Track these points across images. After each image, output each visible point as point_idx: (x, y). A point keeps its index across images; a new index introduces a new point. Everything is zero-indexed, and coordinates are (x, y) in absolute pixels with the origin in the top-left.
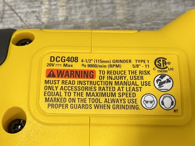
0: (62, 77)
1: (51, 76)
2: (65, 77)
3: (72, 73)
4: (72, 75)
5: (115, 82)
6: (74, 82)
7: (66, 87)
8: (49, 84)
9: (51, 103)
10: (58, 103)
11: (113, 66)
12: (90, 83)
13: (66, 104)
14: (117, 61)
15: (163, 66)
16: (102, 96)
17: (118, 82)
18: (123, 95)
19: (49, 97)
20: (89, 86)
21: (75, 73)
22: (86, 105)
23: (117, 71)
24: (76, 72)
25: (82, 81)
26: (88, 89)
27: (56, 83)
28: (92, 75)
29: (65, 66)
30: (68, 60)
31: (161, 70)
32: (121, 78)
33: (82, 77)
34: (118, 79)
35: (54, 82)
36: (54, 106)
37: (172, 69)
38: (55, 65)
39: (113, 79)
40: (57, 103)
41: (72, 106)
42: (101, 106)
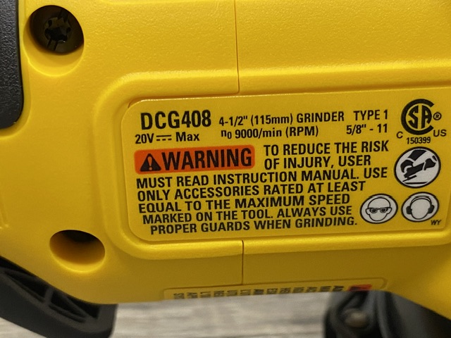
0: (176, 168)
1: (151, 169)
2: (183, 168)
3: (200, 156)
4: (200, 163)
5: (304, 173)
6: (205, 178)
7: (189, 190)
8: (147, 187)
9: (158, 224)
10: (174, 224)
11: (299, 132)
12: (244, 179)
13: (191, 225)
14: (307, 117)
15: (423, 126)
16: (271, 206)
17: (310, 172)
18: (319, 200)
19: (151, 214)
20: (241, 184)
21: (206, 156)
22: (236, 223)
23: (309, 145)
24: (209, 152)
25: (225, 175)
26: (240, 191)
27: (164, 185)
28: (247, 158)
29: (181, 140)
30: (186, 120)
31: (415, 136)
32: (317, 162)
33: (223, 165)
34: (309, 164)
35: (158, 183)
36: (165, 229)
37: (443, 133)
38: (155, 138)
39: (299, 166)
40: (170, 223)
41: (205, 226)
42: (271, 222)
